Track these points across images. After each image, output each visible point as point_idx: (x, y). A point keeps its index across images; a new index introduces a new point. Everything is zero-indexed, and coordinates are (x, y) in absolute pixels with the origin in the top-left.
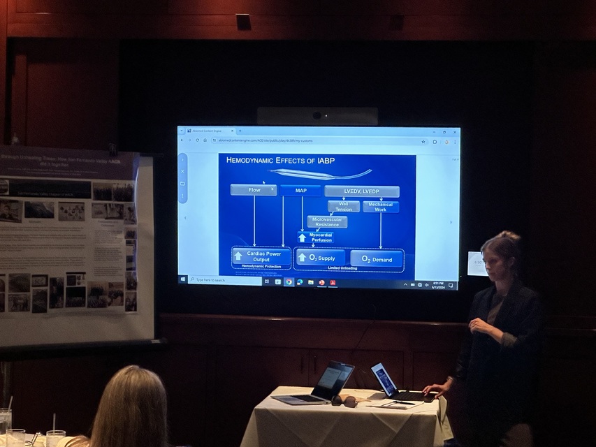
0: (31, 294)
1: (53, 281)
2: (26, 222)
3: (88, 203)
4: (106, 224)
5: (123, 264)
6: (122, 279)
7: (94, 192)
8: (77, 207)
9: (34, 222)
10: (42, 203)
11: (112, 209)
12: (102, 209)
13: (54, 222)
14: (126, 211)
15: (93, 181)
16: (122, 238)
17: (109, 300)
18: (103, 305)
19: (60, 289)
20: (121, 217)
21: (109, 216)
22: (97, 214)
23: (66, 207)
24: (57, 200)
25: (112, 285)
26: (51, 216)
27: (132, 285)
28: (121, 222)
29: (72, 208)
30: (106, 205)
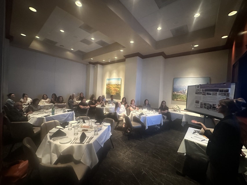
0: (207, 106)
1: (210, 105)
2: (207, 95)
3: (218, 92)
8: (216, 93)
11: (223, 94)
12: (221, 93)
13: (211, 95)
14: (226, 94)
15: (219, 89)
19: (211, 106)
20: (225, 95)
22: (219, 94)
23: (214, 93)
24: (212, 92)
26: (211, 94)
28: (225, 96)
30: (222, 93)
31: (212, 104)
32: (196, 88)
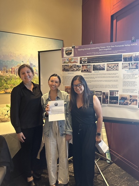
2: (93, 72)
4: (129, 71)
6: (136, 94)
7: (123, 58)
8: (115, 65)
9: (96, 72)
10: (100, 65)
11: (132, 65)
12: (127, 65)
13: (105, 72)
15: (123, 54)
17: (129, 102)
18: (127, 104)
19: (107, 97)
21: (131, 68)
22: (125, 67)
23: (110, 66)
24: (106, 63)
25: (132, 96)
28: (137, 70)
29: (113, 66)
30: (129, 64)
32: (63, 57)
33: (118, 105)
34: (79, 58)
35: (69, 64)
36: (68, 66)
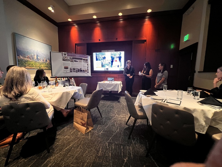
0: (75, 70)
3: (82, 61)
5: (87, 68)
6: (87, 69)
9: (75, 62)
10: (76, 60)
13: (78, 62)
15: (83, 58)
16: (87, 65)
18: (84, 72)
19: (79, 70)
20: (86, 62)
24: (78, 60)
27: (88, 70)
29: (80, 61)
30: (84, 61)
31: (79, 68)
32: (62, 55)
33: (82, 72)
34: (69, 57)
35: (66, 58)
36: (65, 59)
